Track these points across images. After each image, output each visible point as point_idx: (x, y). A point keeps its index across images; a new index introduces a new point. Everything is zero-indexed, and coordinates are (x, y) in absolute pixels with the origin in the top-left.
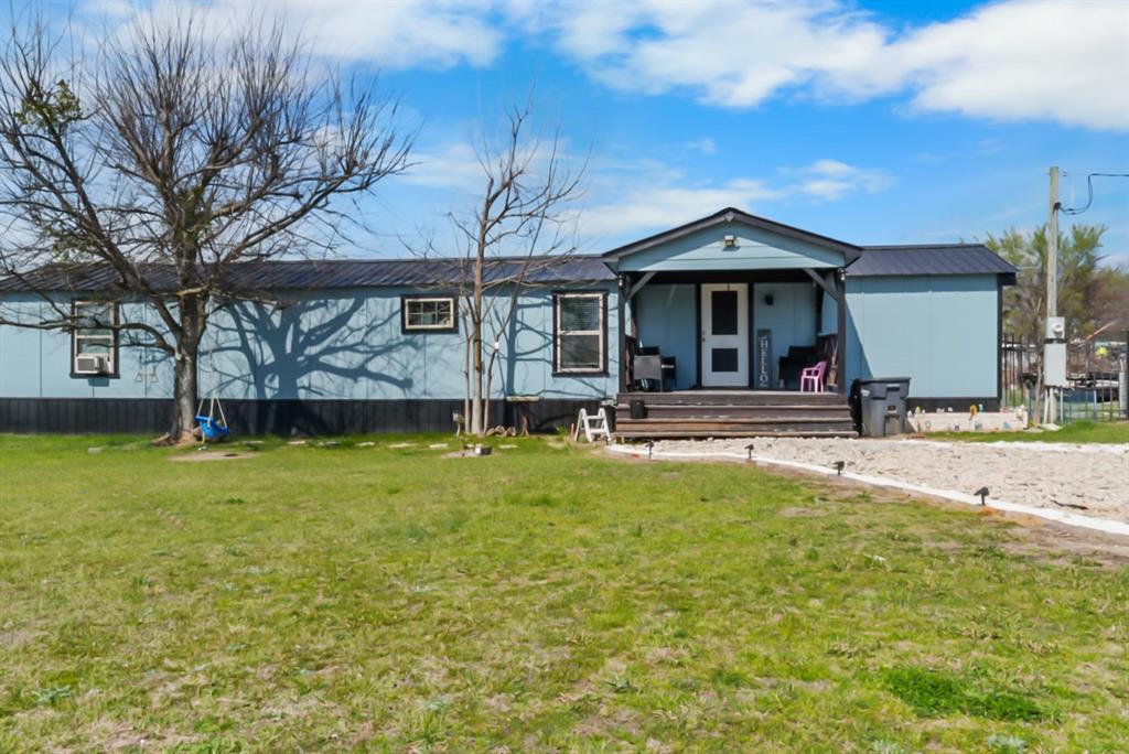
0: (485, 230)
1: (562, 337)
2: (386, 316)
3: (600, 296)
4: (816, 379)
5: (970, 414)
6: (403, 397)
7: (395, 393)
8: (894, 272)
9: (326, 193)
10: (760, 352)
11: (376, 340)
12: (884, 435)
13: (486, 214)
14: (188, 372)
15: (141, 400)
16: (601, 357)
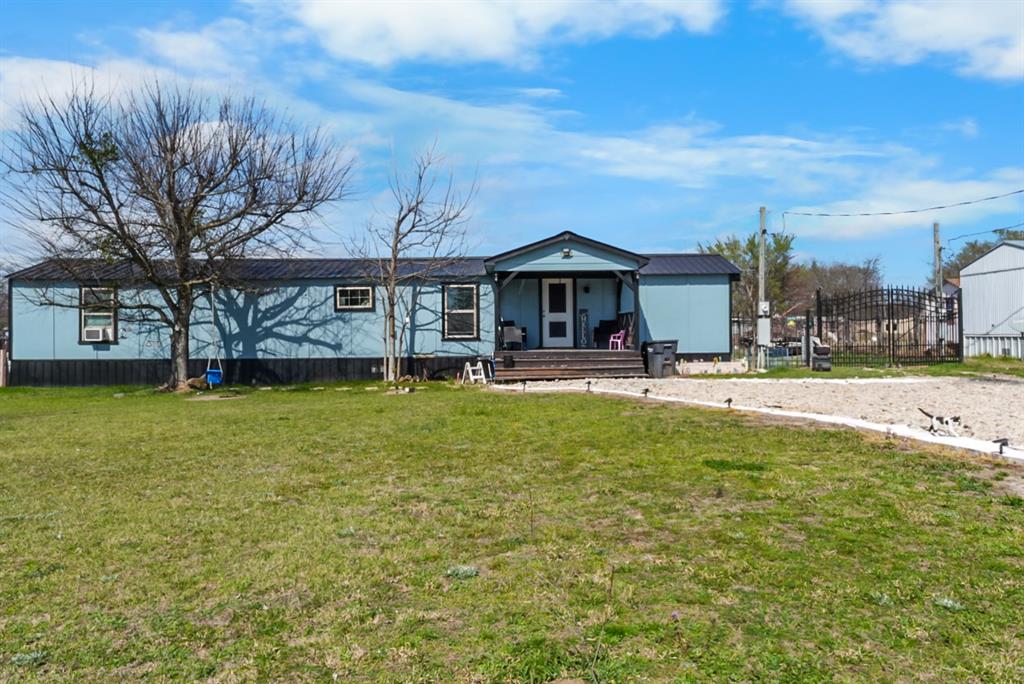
0: (398, 241)
1: (448, 314)
2: (323, 299)
3: (474, 286)
4: (619, 341)
5: (713, 363)
6: (335, 357)
7: (329, 354)
8: (665, 272)
9: (283, 213)
10: (581, 325)
11: (316, 316)
12: (663, 376)
13: (397, 230)
14: (183, 339)
15: (136, 360)
16: (475, 328)
